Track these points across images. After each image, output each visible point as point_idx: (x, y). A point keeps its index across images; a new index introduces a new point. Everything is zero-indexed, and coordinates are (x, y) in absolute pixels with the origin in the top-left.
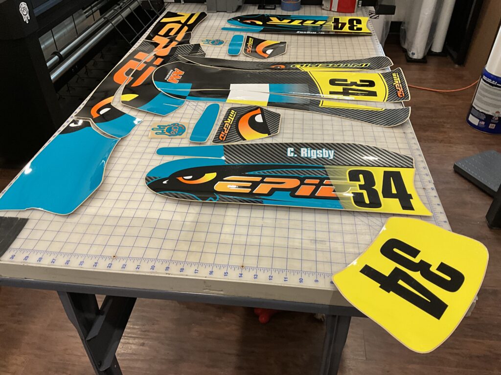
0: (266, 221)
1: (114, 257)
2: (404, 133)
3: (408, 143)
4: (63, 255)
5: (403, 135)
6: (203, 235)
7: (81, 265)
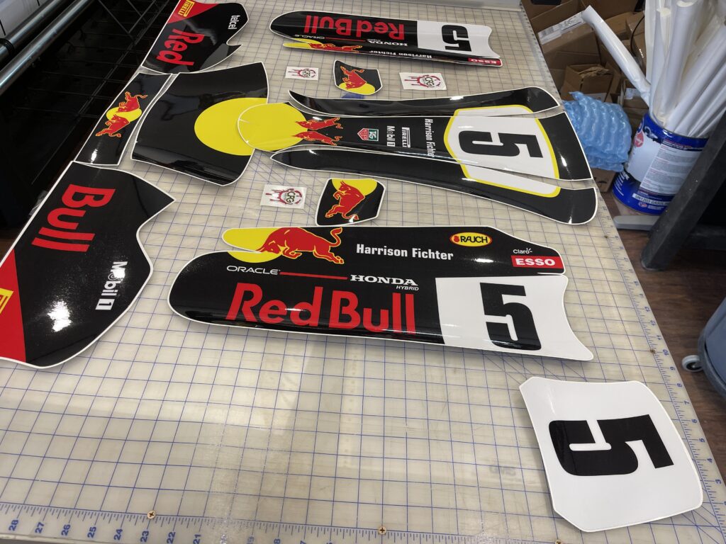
0: (412, 424)
1: (151, 515)
2: (606, 237)
3: (616, 259)
4: (56, 514)
5: (604, 242)
6: (307, 460)
7: (92, 536)
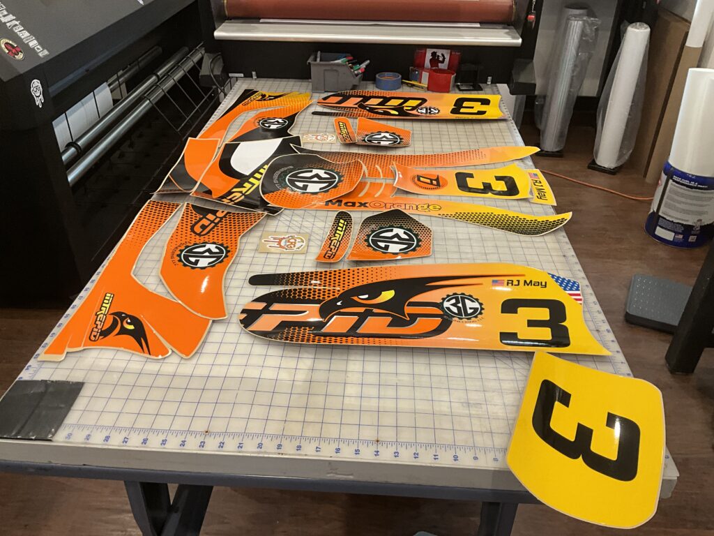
0: (401, 378)
1: (207, 432)
2: (565, 256)
4: (137, 432)
5: (563, 259)
6: (321, 399)
7: (164, 444)
